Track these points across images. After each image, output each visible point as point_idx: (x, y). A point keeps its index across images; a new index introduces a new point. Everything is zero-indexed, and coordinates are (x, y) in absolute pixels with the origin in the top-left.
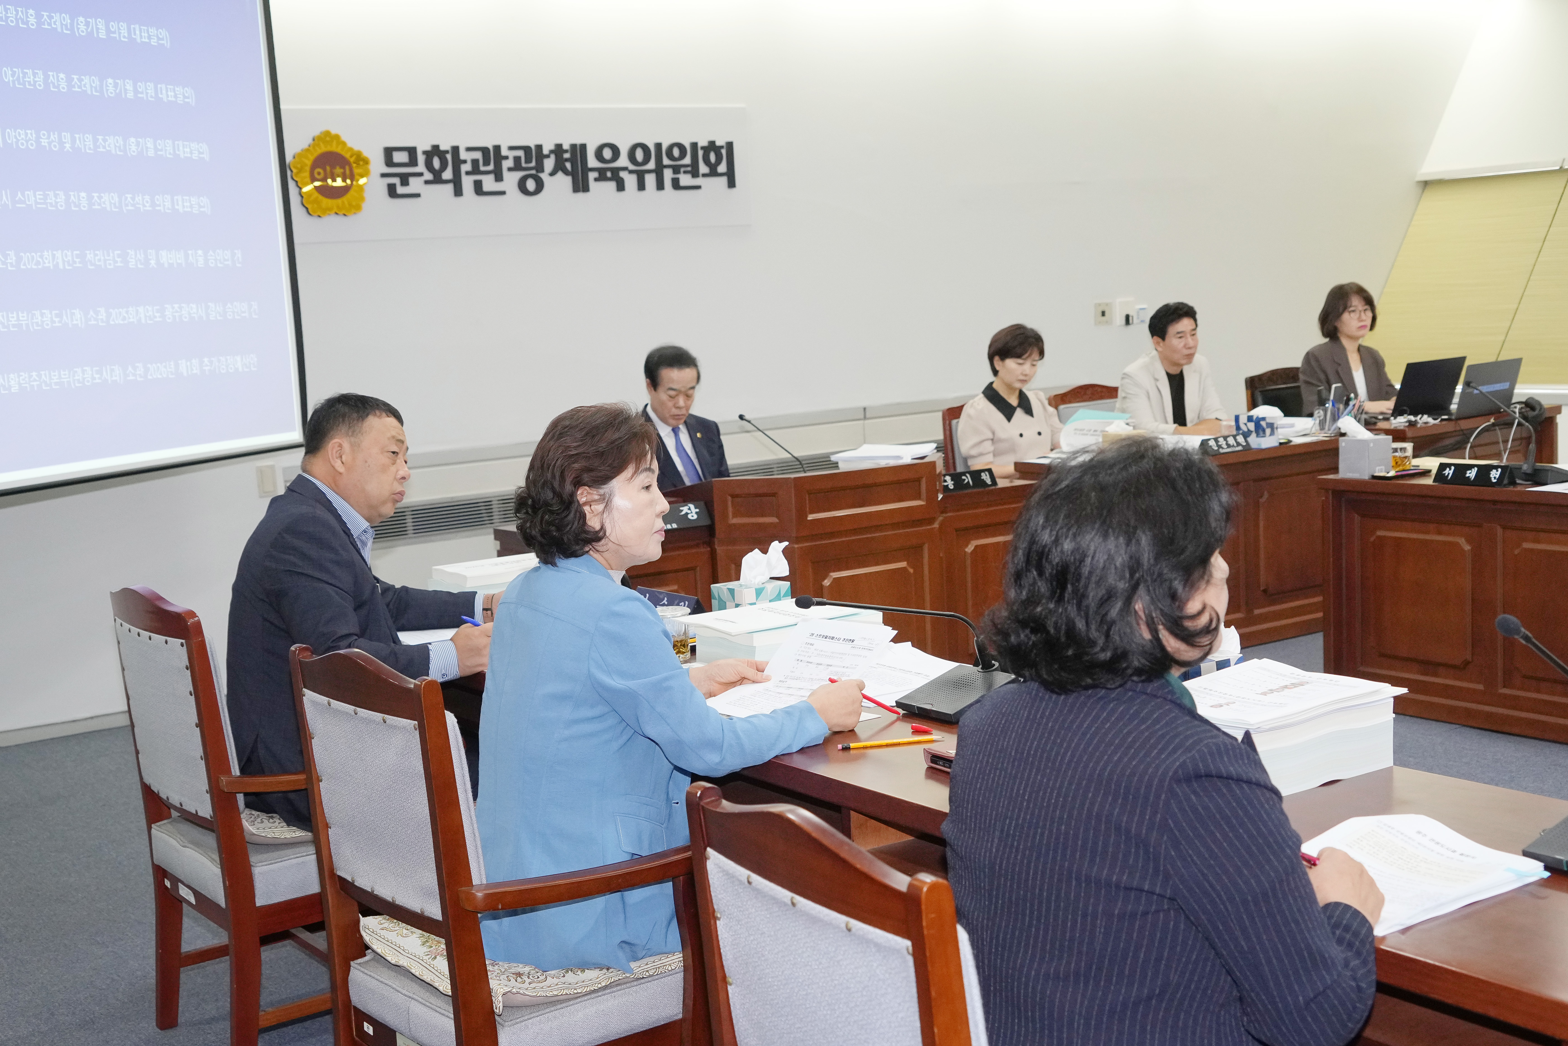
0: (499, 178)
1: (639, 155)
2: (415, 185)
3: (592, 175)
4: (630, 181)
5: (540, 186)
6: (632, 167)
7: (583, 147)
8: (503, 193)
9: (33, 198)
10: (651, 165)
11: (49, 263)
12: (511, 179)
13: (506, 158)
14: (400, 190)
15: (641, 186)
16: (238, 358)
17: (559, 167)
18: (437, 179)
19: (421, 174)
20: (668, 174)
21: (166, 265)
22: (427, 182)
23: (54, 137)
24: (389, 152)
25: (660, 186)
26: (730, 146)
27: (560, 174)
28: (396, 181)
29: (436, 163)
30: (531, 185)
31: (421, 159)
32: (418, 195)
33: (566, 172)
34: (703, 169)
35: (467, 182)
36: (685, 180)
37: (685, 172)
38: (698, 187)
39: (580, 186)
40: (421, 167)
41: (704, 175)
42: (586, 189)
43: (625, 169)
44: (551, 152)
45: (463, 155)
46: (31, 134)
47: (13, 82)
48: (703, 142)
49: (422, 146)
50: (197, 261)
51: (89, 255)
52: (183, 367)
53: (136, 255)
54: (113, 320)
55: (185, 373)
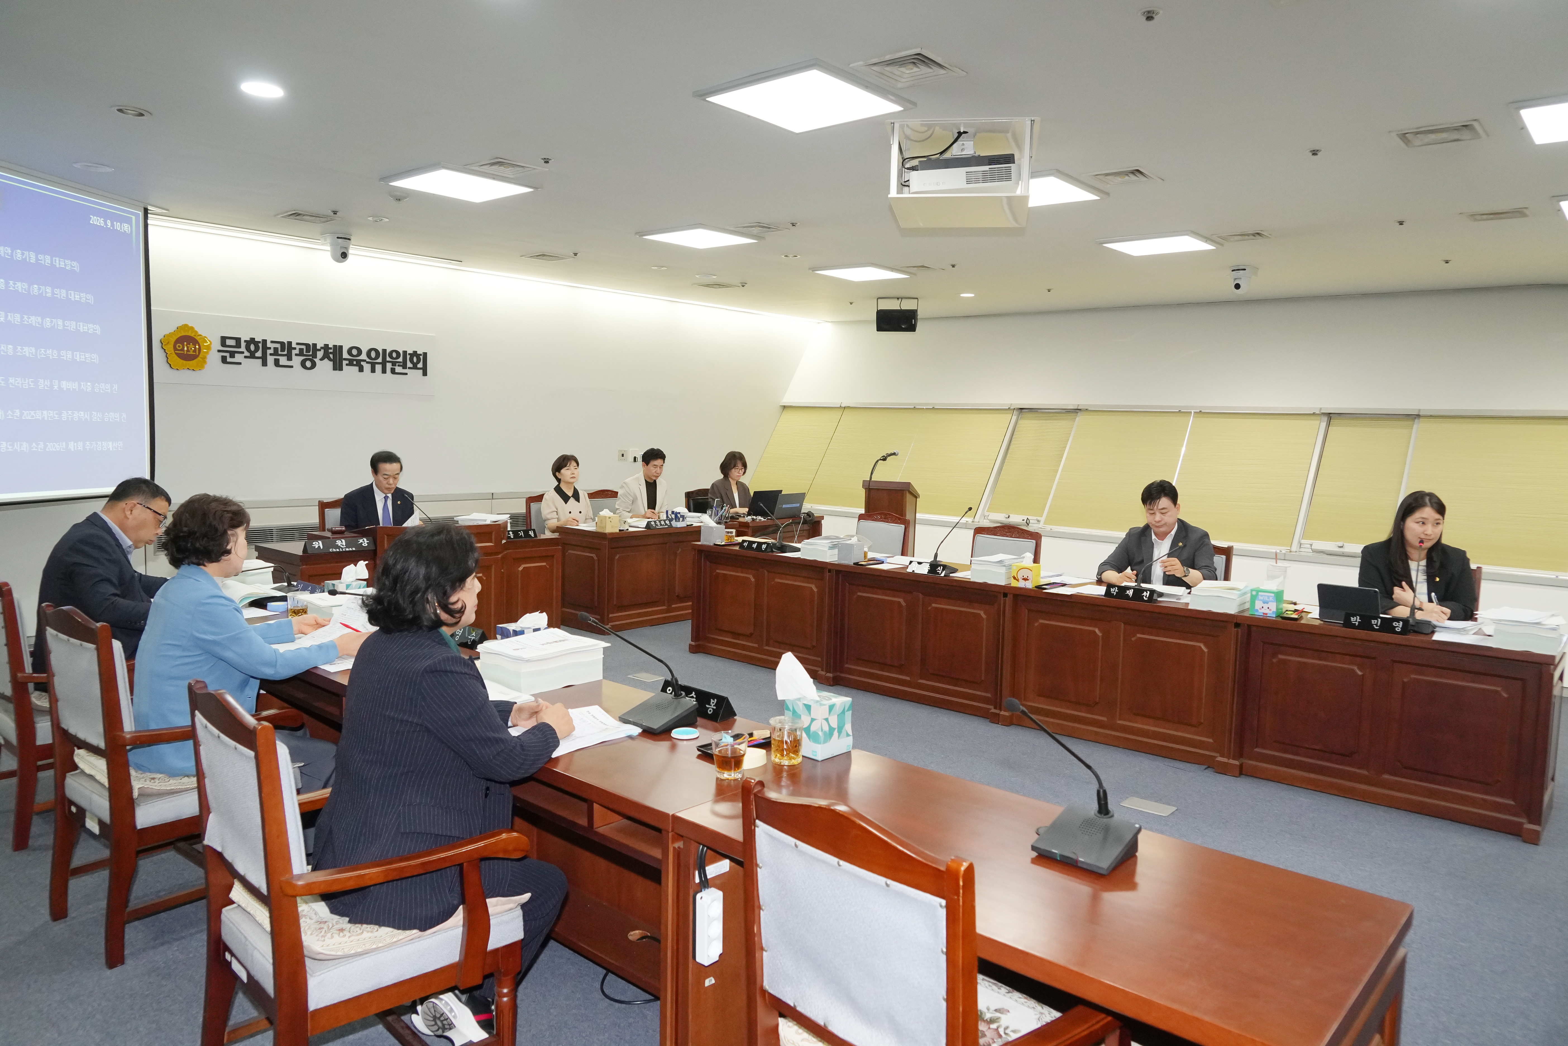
0: (290, 358)
1: (373, 354)
2: (238, 358)
3: (345, 362)
4: (367, 367)
5: (314, 365)
6: (368, 360)
7: (341, 347)
8: (292, 367)
10: (380, 360)
12: (297, 361)
13: (295, 349)
14: (229, 360)
15: (373, 370)
16: (110, 443)
17: (326, 356)
18: (252, 356)
19: (243, 353)
20: (389, 366)
21: (65, 389)
22: (246, 357)
24: (223, 339)
25: (384, 371)
26: (425, 354)
27: (326, 360)
28: (227, 355)
29: (252, 347)
30: (308, 364)
31: (243, 344)
32: (240, 364)
33: (330, 359)
34: (409, 365)
35: (270, 360)
36: (398, 369)
37: (398, 365)
38: (406, 374)
39: (338, 367)
40: (243, 348)
41: (409, 368)
42: (341, 369)
43: (364, 361)
44: (322, 348)
45: (269, 345)
48: (410, 351)
49: (245, 337)
50: (87, 388)
51: (11, 380)
52: (72, 446)
53: (44, 382)
54: (25, 417)
55: (73, 449)
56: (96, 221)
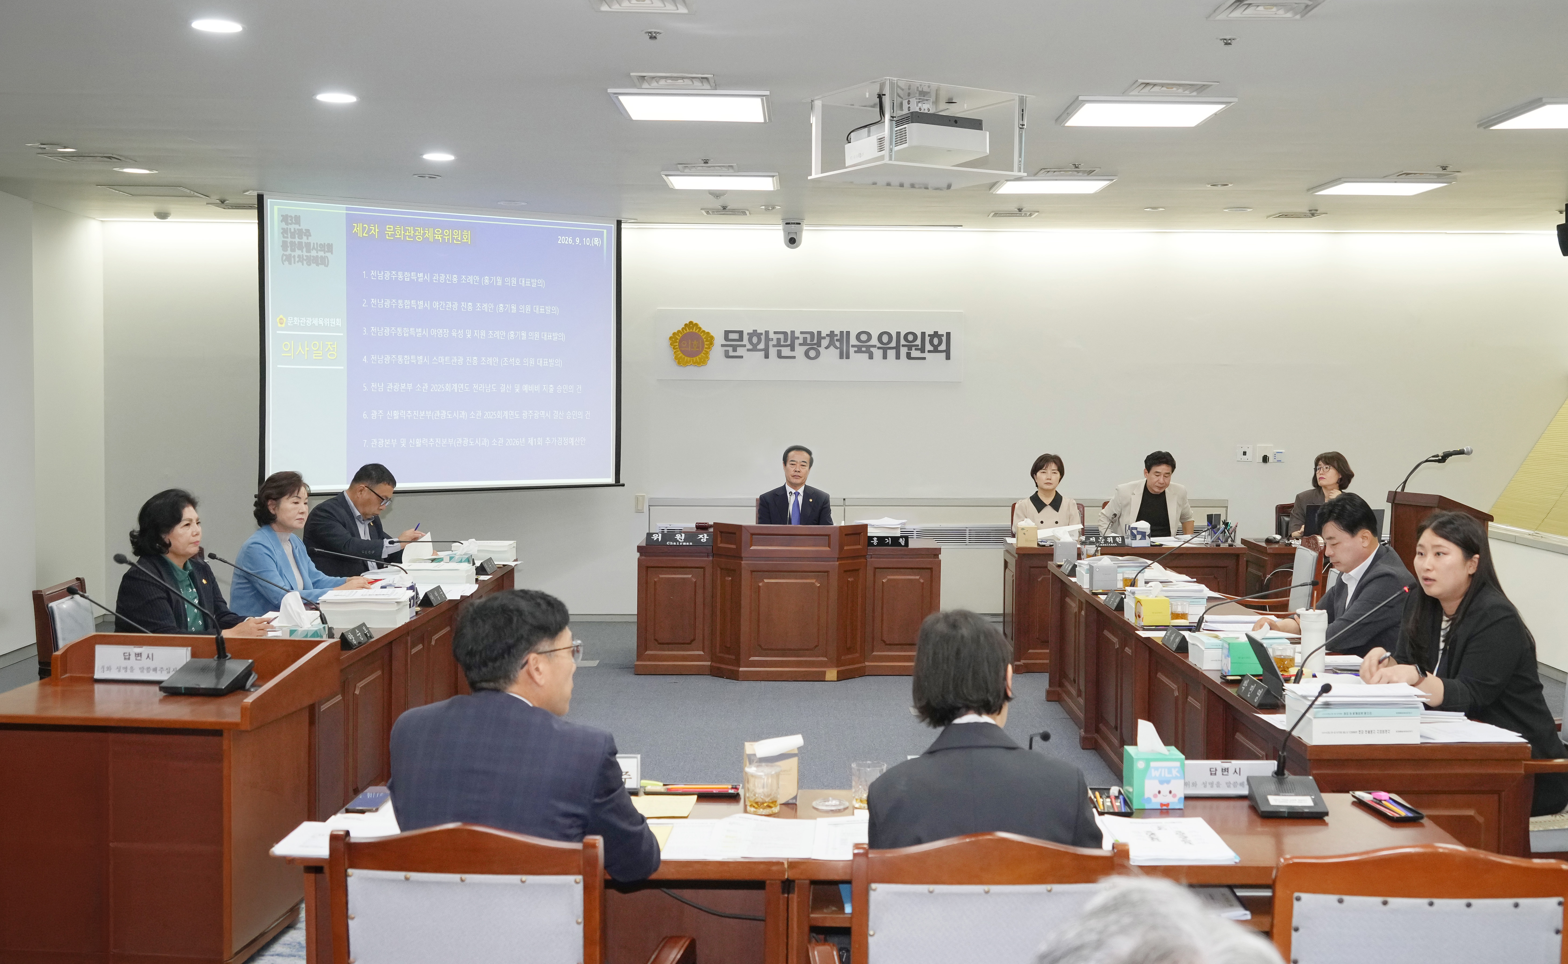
0: (793, 349)
1: (885, 339)
2: (740, 351)
3: (852, 350)
4: (878, 353)
5: (818, 354)
6: (879, 345)
7: (848, 333)
8: (794, 357)
9: (443, 360)
10: (893, 344)
11: (449, 389)
12: (800, 351)
13: (798, 338)
14: (731, 354)
15: (885, 357)
16: (572, 439)
17: (831, 344)
18: (754, 349)
19: (745, 346)
20: (904, 351)
21: (527, 392)
22: (748, 350)
23: (461, 332)
24: (727, 333)
25: (898, 357)
26: (948, 334)
27: (832, 348)
28: (730, 349)
29: (755, 340)
30: (812, 353)
31: (746, 337)
32: (741, 357)
33: (836, 348)
34: (928, 347)
35: (773, 351)
36: (915, 353)
37: (916, 349)
38: (924, 358)
39: (844, 355)
40: (746, 341)
41: (929, 351)
42: (848, 357)
43: (874, 346)
44: (827, 335)
45: (771, 335)
46: (446, 331)
47: (439, 308)
48: (929, 331)
49: (747, 330)
50: (549, 390)
51: (475, 386)
52: (531, 441)
53: (506, 387)
54: (486, 417)
55: (532, 444)
56: (563, 240)
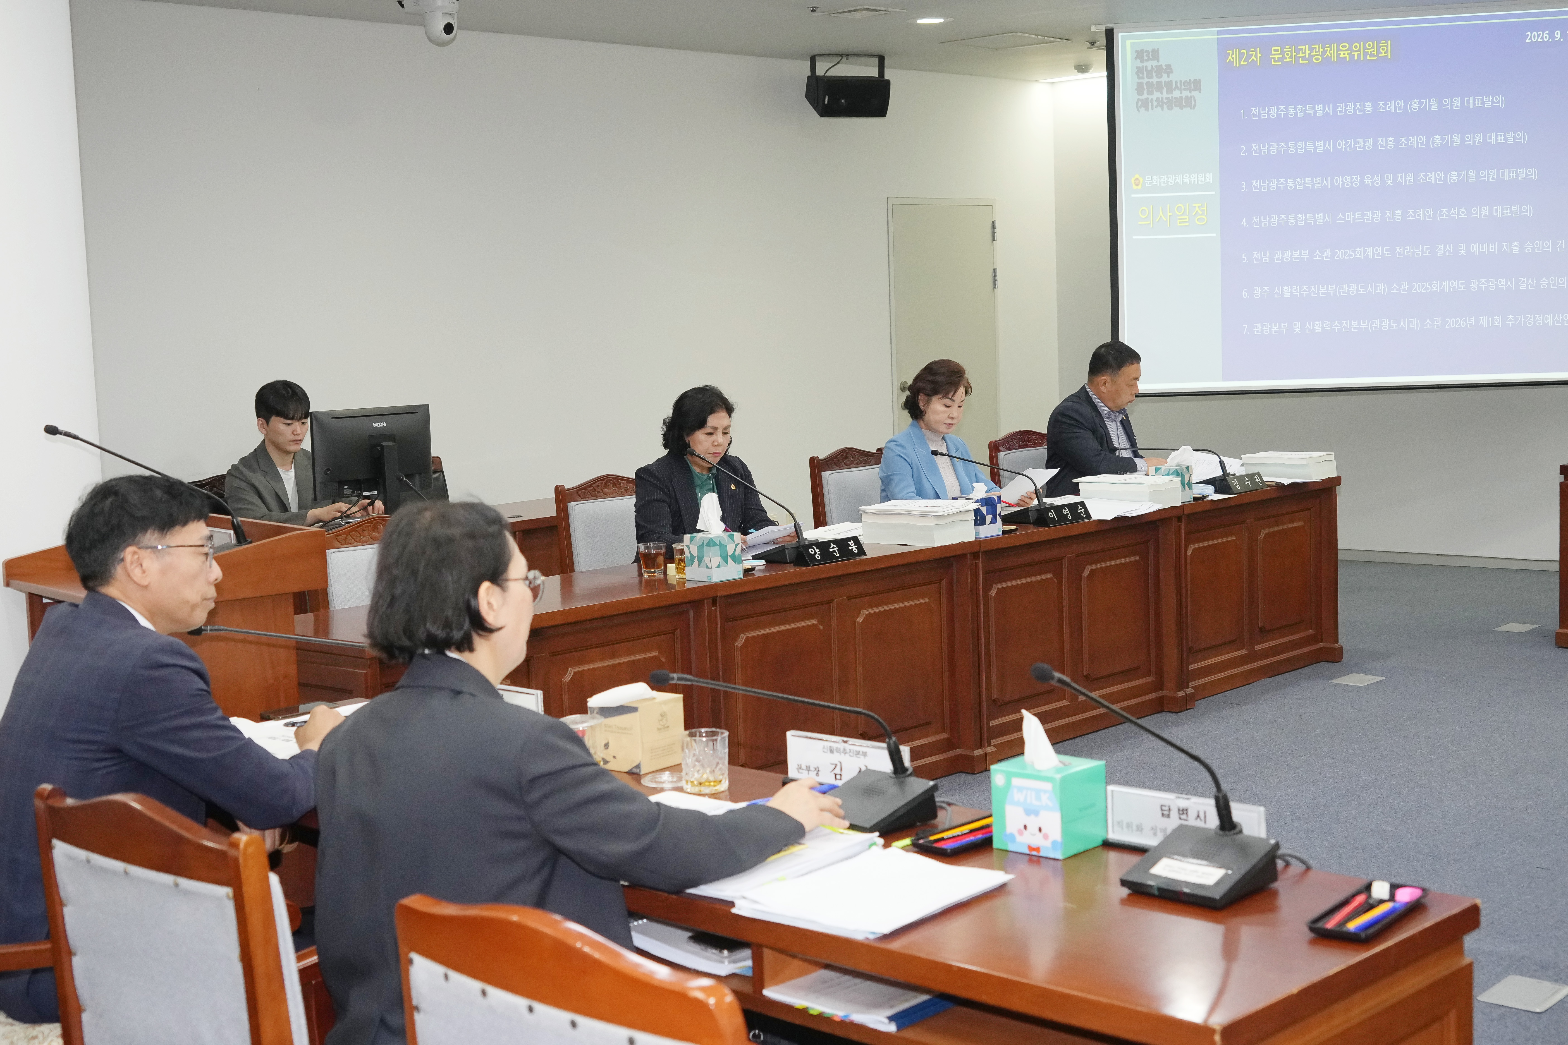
9: (1352, 217)
11: (1360, 255)
16: (1550, 317)
21: (1477, 253)
23: (1377, 178)
46: (1356, 178)
47: (1346, 148)
50: (1511, 250)
51: (1399, 249)
52: (1484, 321)
53: (1445, 248)
54: (1416, 290)
55: (1486, 325)
56: (1533, 37)
